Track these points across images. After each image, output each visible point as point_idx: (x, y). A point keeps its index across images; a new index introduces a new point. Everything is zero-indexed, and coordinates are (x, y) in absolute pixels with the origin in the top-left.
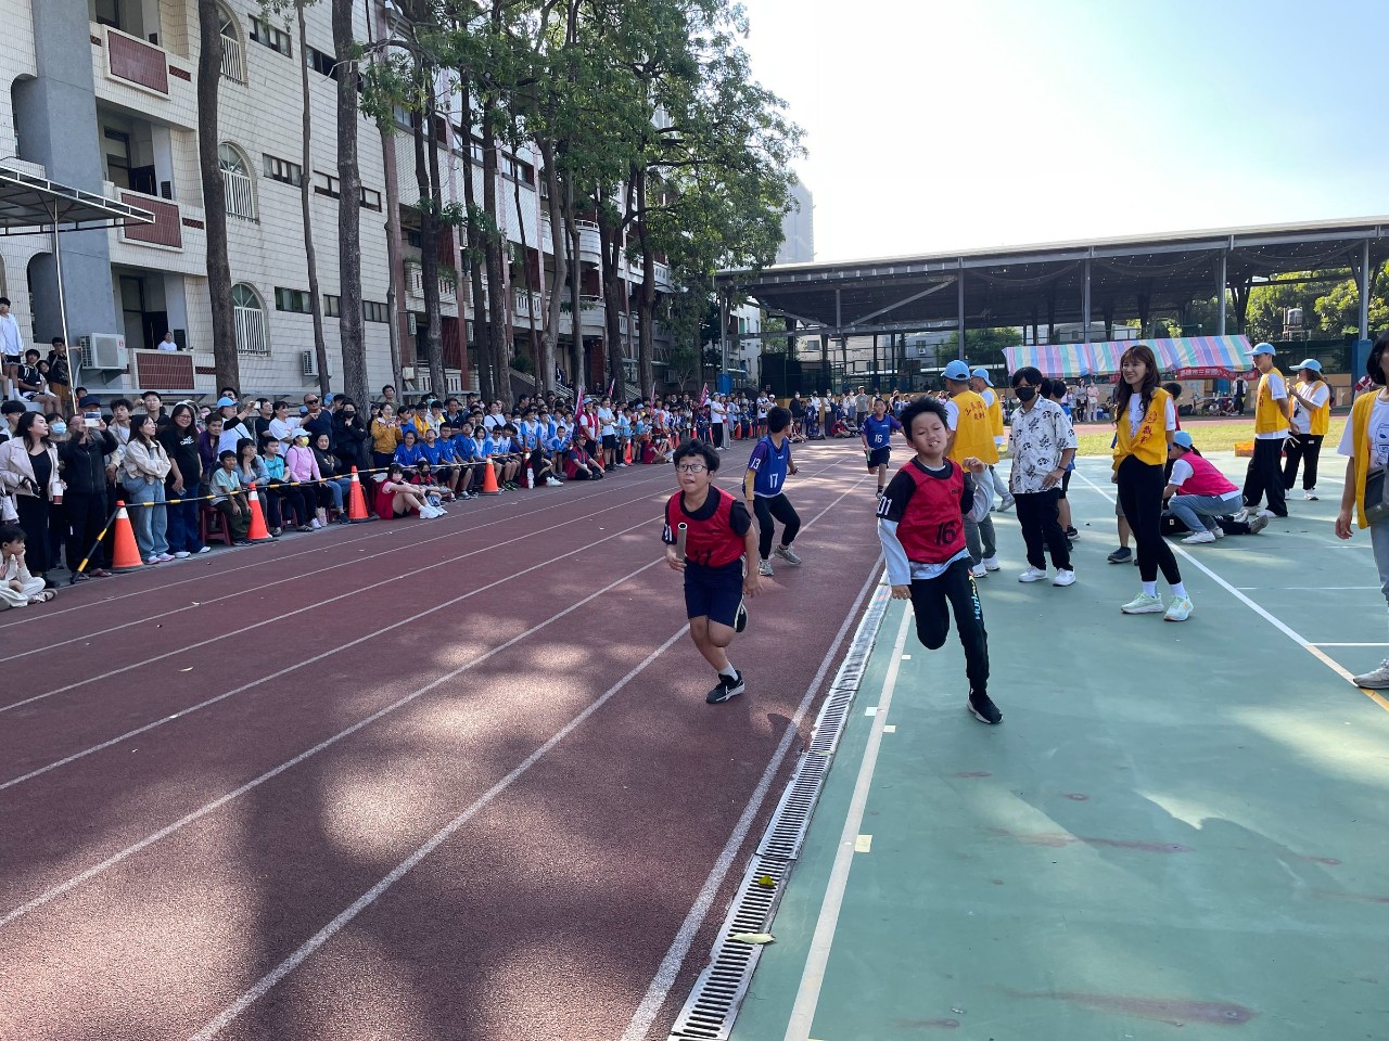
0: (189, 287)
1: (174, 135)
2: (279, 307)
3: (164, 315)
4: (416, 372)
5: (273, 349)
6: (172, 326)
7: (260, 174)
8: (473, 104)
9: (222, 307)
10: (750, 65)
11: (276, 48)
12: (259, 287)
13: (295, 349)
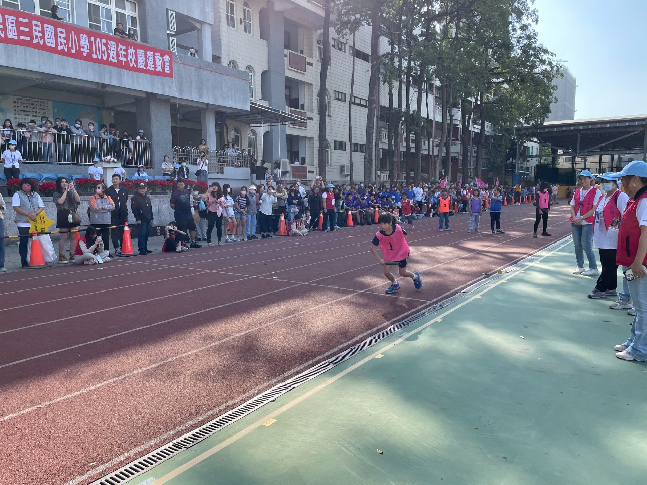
0: (307, 142)
1: (306, 87)
2: (335, 148)
3: (298, 152)
4: (380, 172)
5: (332, 164)
6: (301, 156)
7: (332, 98)
8: (412, 64)
9: (323, 150)
10: (538, 38)
11: (340, 49)
12: (329, 141)
13: (339, 164)
